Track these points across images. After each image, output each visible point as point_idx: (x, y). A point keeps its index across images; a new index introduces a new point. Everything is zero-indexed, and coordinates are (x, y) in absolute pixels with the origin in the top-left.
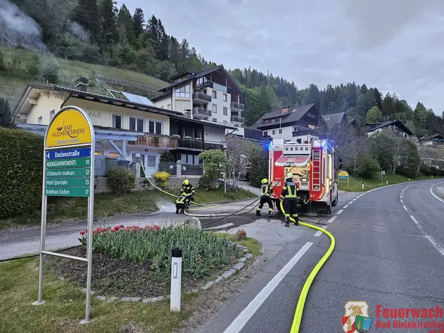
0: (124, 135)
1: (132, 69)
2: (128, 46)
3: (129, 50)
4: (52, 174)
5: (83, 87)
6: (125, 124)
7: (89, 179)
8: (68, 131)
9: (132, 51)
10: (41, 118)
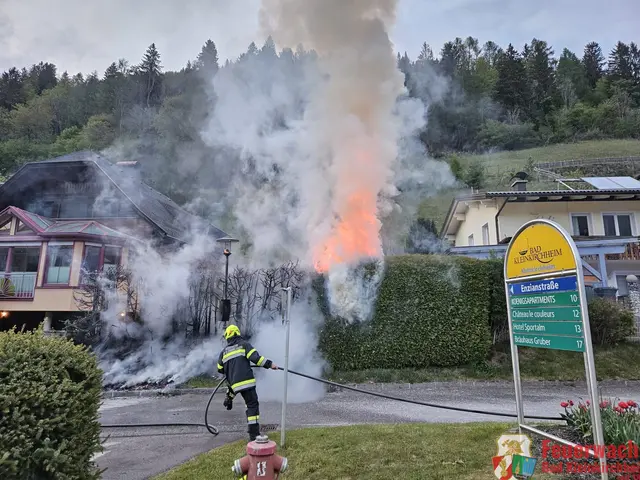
0: (599, 246)
1: (590, 138)
2: (580, 106)
3: (582, 111)
4: (520, 315)
5: (521, 185)
6: (597, 227)
7: (581, 324)
8: (535, 254)
9: (586, 111)
10: (471, 237)
